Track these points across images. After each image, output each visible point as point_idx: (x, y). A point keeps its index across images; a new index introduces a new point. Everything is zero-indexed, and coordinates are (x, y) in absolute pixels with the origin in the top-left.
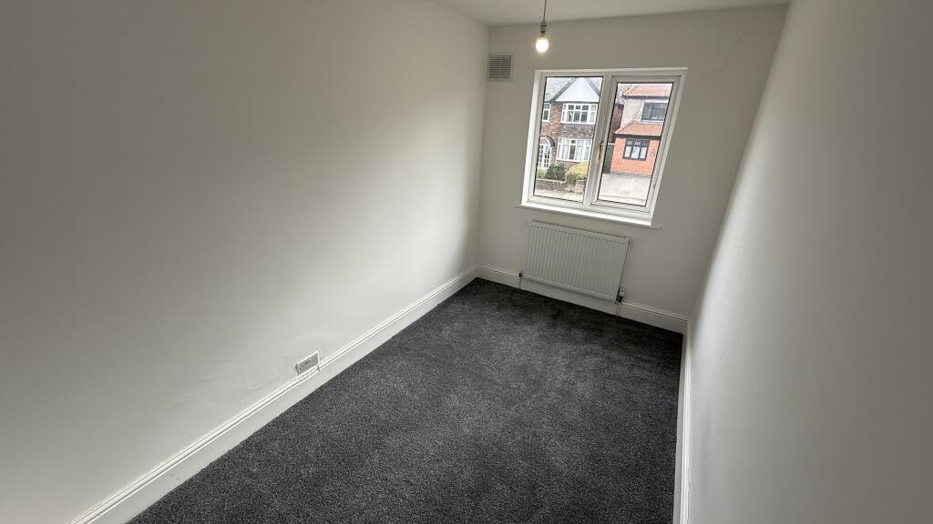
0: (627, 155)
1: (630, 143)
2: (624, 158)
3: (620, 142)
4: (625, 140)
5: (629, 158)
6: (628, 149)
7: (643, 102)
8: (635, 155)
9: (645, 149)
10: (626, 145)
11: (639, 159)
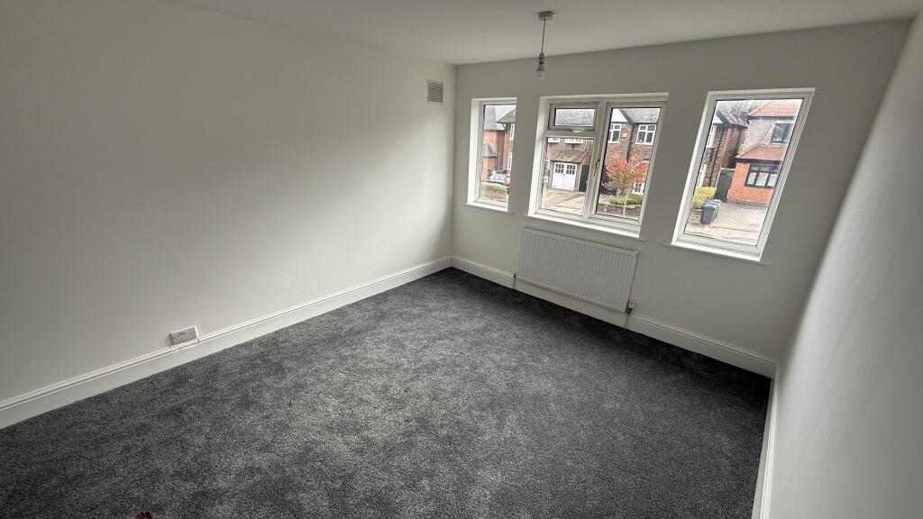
0: (751, 181)
1: (756, 169)
2: (746, 185)
3: (741, 169)
4: (748, 165)
5: (754, 186)
6: (753, 176)
7: (773, 124)
8: (761, 183)
9: (776, 176)
10: (750, 171)
11: (766, 187)
